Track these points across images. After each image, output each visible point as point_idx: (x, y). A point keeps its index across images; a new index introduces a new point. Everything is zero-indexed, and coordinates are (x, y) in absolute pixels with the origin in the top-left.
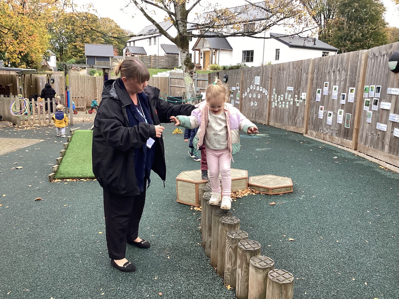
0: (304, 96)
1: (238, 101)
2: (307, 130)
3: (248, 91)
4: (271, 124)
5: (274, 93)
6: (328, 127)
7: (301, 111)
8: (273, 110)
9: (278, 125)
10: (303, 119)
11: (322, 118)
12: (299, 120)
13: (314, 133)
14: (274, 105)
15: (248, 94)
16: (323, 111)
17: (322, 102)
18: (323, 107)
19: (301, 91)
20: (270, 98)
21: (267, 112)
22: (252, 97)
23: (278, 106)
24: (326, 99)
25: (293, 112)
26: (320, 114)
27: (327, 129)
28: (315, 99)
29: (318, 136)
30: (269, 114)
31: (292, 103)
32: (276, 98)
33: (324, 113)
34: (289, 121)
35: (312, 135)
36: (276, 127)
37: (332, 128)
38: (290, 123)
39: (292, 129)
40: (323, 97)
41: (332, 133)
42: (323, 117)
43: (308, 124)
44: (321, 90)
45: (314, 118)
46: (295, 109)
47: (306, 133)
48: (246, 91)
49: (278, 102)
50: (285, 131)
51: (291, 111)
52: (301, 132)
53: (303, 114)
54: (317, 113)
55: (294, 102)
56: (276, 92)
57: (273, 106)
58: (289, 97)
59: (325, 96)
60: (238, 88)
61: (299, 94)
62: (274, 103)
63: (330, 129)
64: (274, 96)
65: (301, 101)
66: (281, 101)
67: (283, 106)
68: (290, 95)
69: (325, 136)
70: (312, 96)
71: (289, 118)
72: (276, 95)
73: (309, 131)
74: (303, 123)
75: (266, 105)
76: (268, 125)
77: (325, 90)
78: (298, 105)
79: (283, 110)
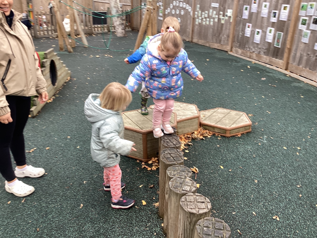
0: (230, 12)
1: (161, 17)
2: (232, 48)
3: (171, 7)
4: (195, 40)
5: (198, 9)
6: (255, 45)
7: (226, 28)
8: (196, 27)
9: (201, 42)
10: (228, 36)
11: (248, 36)
12: (224, 37)
13: (240, 51)
14: (198, 21)
15: (171, 9)
16: (250, 29)
17: (250, 20)
18: (250, 25)
19: (227, 7)
20: (194, 14)
21: (191, 29)
22: (175, 13)
23: (202, 23)
24: (254, 17)
25: (218, 29)
26: (247, 32)
27: (254, 47)
28: (242, 16)
29: (243, 54)
30: (193, 31)
31: (216, 20)
32: (200, 15)
33: (252, 31)
34: (212, 38)
35: (237, 53)
36: (200, 44)
37: (259, 47)
38: (214, 40)
39: (216, 46)
40: (251, 14)
41: (260, 52)
42: (251, 35)
43: (233, 41)
44: (248, 7)
45: (240, 36)
46: (220, 26)
47: (231, 51)
48: (169, 7)
49: (202, 19)
50: (209, 48)
51: (216, 28)
52: (226, 50)
53: (228, 31)
54: (243, 31)
55: (219, 19)
56: (200, 8)
57: (197, 23)
58: (214, 14)
59: (254, 14)
60: (161, 4)
61: (224, 11)
63: (257, 47)
64: (198, 12)
65: (227, 18)
66: (206, 18)
67: (208, 23)
68: (215, 12)
69: (251, 54)
70: (239, 13)
71: (214, 35)
72: (200, 12)
73: (234, 49)
74: (228, 40)
75: (190, 22)
76: (192, 42)
77: (253, 7)
78: (223, 22)
79: (207, 27)
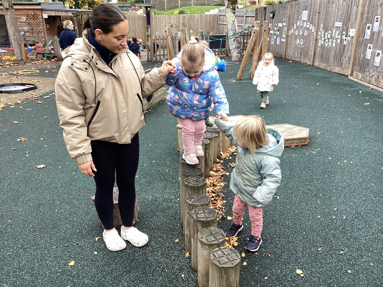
0: (352, 32)
1: (284, 38)
2: (352, 72)
3: (295, 27)
4: (316, 64)
5: (321, 30)
6: (375, 68)
7: (348, 50)
8: (319, 49)
9: (323, 66)
10: (350, 59)
11: (369, 58)
12: (345, 60)
13: (360, 75)
15: (295, 30)
16: (370, 51)
17: (371, 41)
18: (372, 45)
19: (350, 26)
20: (317, 35)
21: (313, 51)
22: (298, 34)
23: (324, 44)
24: (375, 36)
25: (340, 51)
26: (367, 54)
27: (374, 71)
28: (364, 36)
29: (363, 79)
30: (315, 53)
31: (339, 41)
32: (323, 36)
33: (372, 53)
34: (334, 61)
35: (357, 78)
36: (321, 67)
37: (379, 70)
38: (336, 64)
39: (337, 70)
40: (373, 34)
41: (378, 76)
42: (371, 58)
43: (354, 64)
44: (371, 25)
45: (361, 58)
46: (342, 47)
47: (352, 75)
48: (293, 28)
49: (325, 40)
50: (330, 72)
51: (338, 50)
52: (347, 74)
53: (349, 53)
54: (364, 52)
55: (342, 40)
56: (323, 28)
57: (319, 45)
58: (336, 34)
59: (375, 33)
60: (285, 24)
61: (347, 31)
62: (320, 41)
63: (377, 70)
64: (321, 32)
65: (349, 38)
66: (328, 39)
67: (330, 44)
68: (338, 32)
69: (370, 79)
70: (361, 33)
71: (335, 58)
72: (323, 32)
73: (354, 73)
74: (349, 63)
75: (312, 43)
76: (313, 65)
77: (375, 26)
78: (345, 43)
79: (329, 50)
